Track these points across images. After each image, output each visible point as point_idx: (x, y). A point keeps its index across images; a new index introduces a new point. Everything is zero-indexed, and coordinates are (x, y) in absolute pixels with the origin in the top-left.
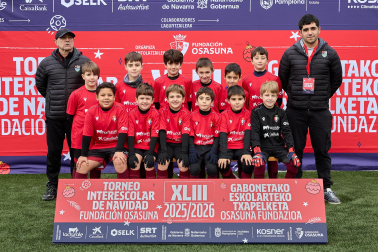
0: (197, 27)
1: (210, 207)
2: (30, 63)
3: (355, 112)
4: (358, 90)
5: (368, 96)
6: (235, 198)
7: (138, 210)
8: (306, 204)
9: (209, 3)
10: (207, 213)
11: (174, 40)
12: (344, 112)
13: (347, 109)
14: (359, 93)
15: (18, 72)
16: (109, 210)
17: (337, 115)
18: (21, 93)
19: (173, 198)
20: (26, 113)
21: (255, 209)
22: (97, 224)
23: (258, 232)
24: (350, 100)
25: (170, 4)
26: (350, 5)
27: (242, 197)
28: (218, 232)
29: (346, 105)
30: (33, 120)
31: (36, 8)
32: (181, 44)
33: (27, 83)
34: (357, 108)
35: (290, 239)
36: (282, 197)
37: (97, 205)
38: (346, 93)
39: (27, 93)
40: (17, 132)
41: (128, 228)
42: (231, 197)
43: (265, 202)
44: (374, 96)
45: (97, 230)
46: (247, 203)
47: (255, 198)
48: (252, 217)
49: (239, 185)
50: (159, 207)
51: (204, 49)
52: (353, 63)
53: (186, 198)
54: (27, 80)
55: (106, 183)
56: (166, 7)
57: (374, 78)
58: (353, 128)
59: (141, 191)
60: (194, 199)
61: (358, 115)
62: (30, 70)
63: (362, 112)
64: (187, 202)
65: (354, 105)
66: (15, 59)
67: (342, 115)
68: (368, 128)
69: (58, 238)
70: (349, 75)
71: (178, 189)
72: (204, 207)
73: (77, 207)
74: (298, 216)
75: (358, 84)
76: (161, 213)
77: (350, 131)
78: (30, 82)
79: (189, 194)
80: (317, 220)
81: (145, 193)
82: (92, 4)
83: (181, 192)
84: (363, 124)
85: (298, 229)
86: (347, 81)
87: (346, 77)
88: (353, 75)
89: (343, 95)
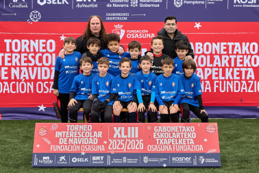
0: (130, 19)
1: (140, 142)
2: (16, 43)
3: (239, 78)
4: (241, 63)
5: (247, 67)
6: (157, 136)
7: (91, 145)
8: (206, 140)
9: (139, 3)
10: (137, 146)
11: (114, 28)
12: (231, 78)
13: (233, 76)
14: (242, 65)
15: (8, 50)
16: (71, 144)
17: (226, 80)
18: (10, 64)
19: (115, 136)
20: (13, 78)
21: (171, 143)
22: (62, 154)
23: (173, 159)
24: (235, 69)
25: (112, 4)
26: (235, 4)
27: (162, 135)
28: (146, 159)
29: (232, 73)
30: (17, 83)
31: (20, 6)
32: (120, 31)
33: (14, 57)
34: (240, 75)
35: (195, 164)
36: (189, 135)
37: (63, 141)
38: (233, 65)
39: (14, 64)
40: (6, 91)
41: (84, 157)
42: (154, 135)
43: (178, 139)
44: (252, 67)
45: (63, 158)
46: (165, 140)
47: (171, 135)
48: (169, 149)
49: (160, 127)
50: (105, 142)
51: (135, 34)
52: (237, 44)
53: (123, 136)
54: (14, 55)
55: (68, 126)
56: (109, 5)
57: (252, 55)
58: (237, 89)
59: (93, 131)
60: (129, 137)
61: (240, 80)
62: (16, 48)
63: (243, 78)
64: (125, 139)
65: (238, 73)
66: (5, 41)
67: (229, 80)
68: (248, 89)
69: (36, 164)
70: (235, 53)
71: (118, 129)
72: (136, 143)
73: (49, 142)
74: (201, 148)
75: (241, 58)
76: (106, 146)
77: (235, 91)
78: (16, 57)
79: (126, 133)
80: (214, 151)
81: (95, 132)
82: (58, 3)
83: (120, 132)
84: (244, 87)
85: (201, 157)
86: (233, 57)
87: (233, 54)
88: (237, 52)
89: (230, 67)
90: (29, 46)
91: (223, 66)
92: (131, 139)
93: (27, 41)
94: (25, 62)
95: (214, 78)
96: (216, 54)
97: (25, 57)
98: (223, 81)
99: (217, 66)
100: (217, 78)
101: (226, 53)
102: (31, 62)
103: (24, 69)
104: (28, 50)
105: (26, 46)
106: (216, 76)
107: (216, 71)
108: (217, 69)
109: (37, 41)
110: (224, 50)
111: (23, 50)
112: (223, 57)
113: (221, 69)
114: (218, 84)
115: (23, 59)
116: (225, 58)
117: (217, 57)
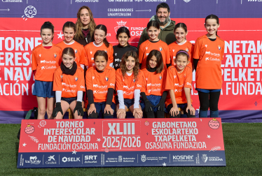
1: (137, 139)
2: (10, 41)
3: (253, 79)
4: (255, 63)
6: (156, 132)
7: (83, 142)
10: (135, 144)
11: (117, 25)
12: (245, 80)
13: (247, 77)
14: (256, 66)
17: (239, 82)
18: (3, 64)
19: (109, 133)
20: (6, 79)
21: (171, 140)
23: (174, 157)
24: (250, 70)
27: (161, 132)
28: (144, 158)
29: (246, 74)
30: (11, 85)
31: (14, 0)
33: (7, 56)
34: (255, 76)
35: (198, 163)
36: (191, 132)
38: (247, 65)
39: (7, 64)
42: (153, 132)
43: (178, 136)
45: (51, 158)
46: (165, 136)
47: (171, 132)
48: (169, 147)
49: (159, 123)
51: (140, 32)
52: (252, 43)
53: (119, 133)
54: (7, 54)
55: (58, 122)
58: (251, 92)
59: (85, 128)
60: (125, 133)
61: (255, 82)
62: (10, 46)
63: (258, 79)
64: (120, 136)
65: (253, 74)
67: (243, 82)
69: (22, 164)
70: (249, 52)
71: (113, 126)
72: (133, 140)
74: (203, 145)
75: (255, 58)
77: (249, 94)
78: (9, 56)
79: (122, 130)
81: (88, 129)
83: (115, 129)
84: (259, 89)
86: (247, 57)
87: (246, 53)
88: (252, 52)
89: (244, 67)
90: (24, 45)
91: (236, 66)
92: (127, 136)
93: (21, 39)
94: (19, 61)
95: (226, 79)
96: (228, 53)
97: (19, 56)
98: (235, 82)
99: (229, 67)
100: (229, 80)
101: (239, 52)
102: (25, 62)
103: (18, 70)
104: (22, 49)
105: (21, 45)
106: (228, 77)
107: (228, 72)
108: (229, 70)
109: (32, 39)
110: (237, 49)
111: (17, 49)
112: (236, 56)
113: (233, 70)
114: (230, 86)
115: (17, 59)
116: (239, 58)
117: (229, 57)
